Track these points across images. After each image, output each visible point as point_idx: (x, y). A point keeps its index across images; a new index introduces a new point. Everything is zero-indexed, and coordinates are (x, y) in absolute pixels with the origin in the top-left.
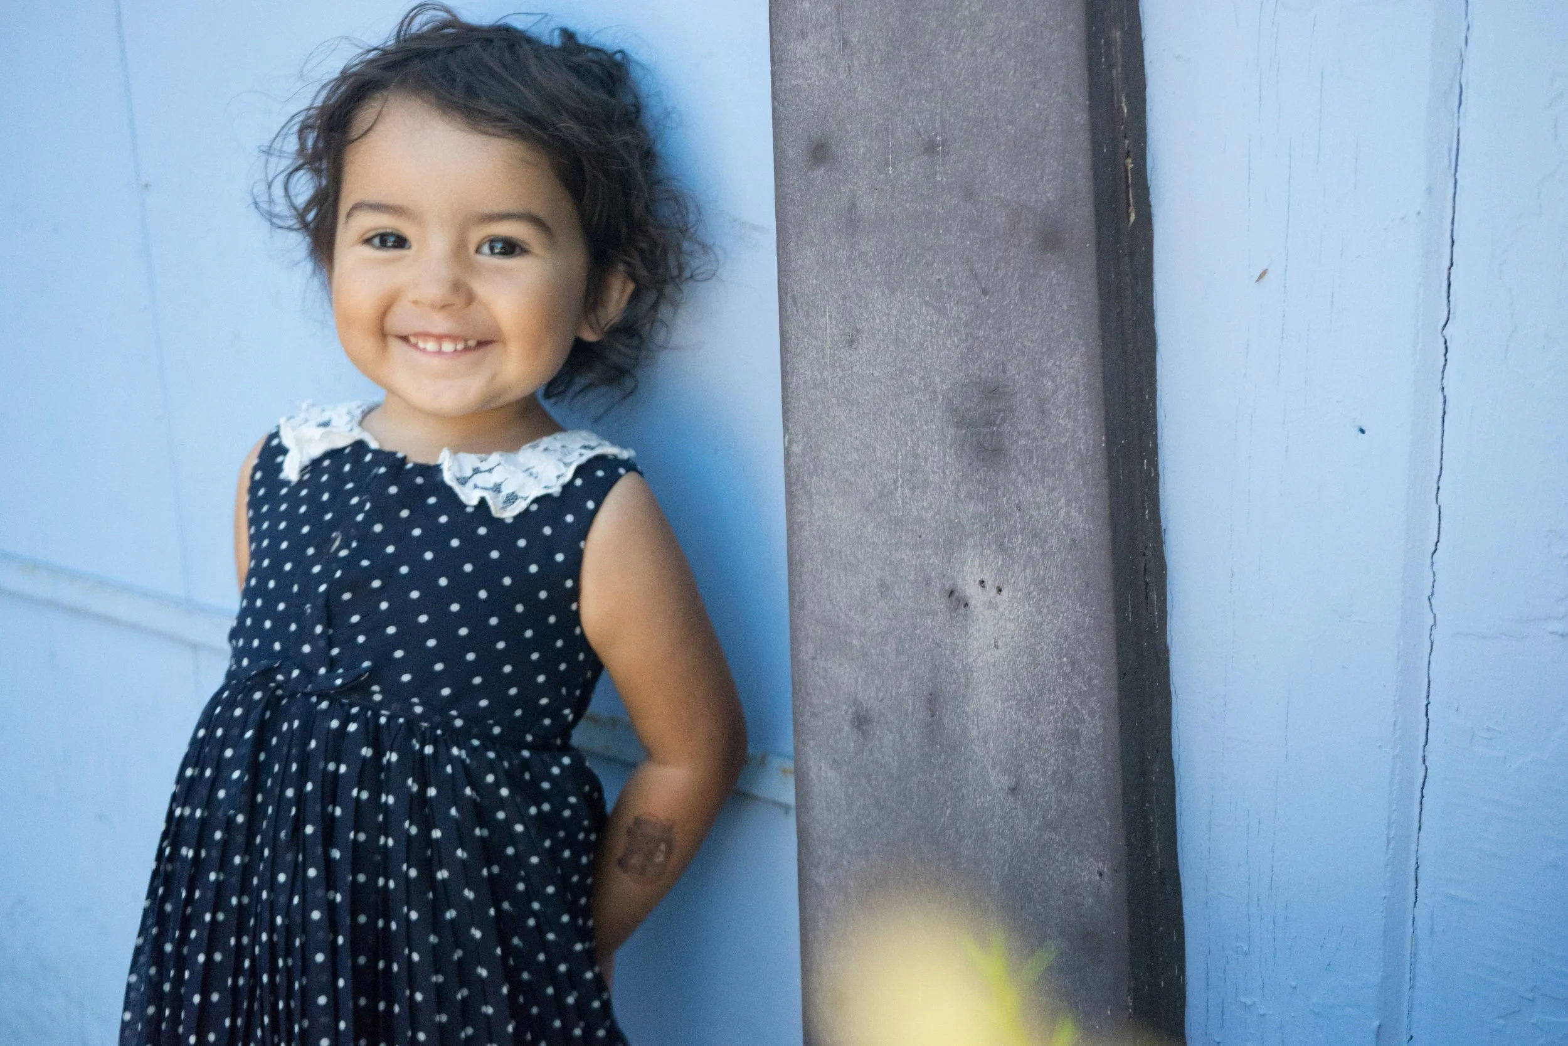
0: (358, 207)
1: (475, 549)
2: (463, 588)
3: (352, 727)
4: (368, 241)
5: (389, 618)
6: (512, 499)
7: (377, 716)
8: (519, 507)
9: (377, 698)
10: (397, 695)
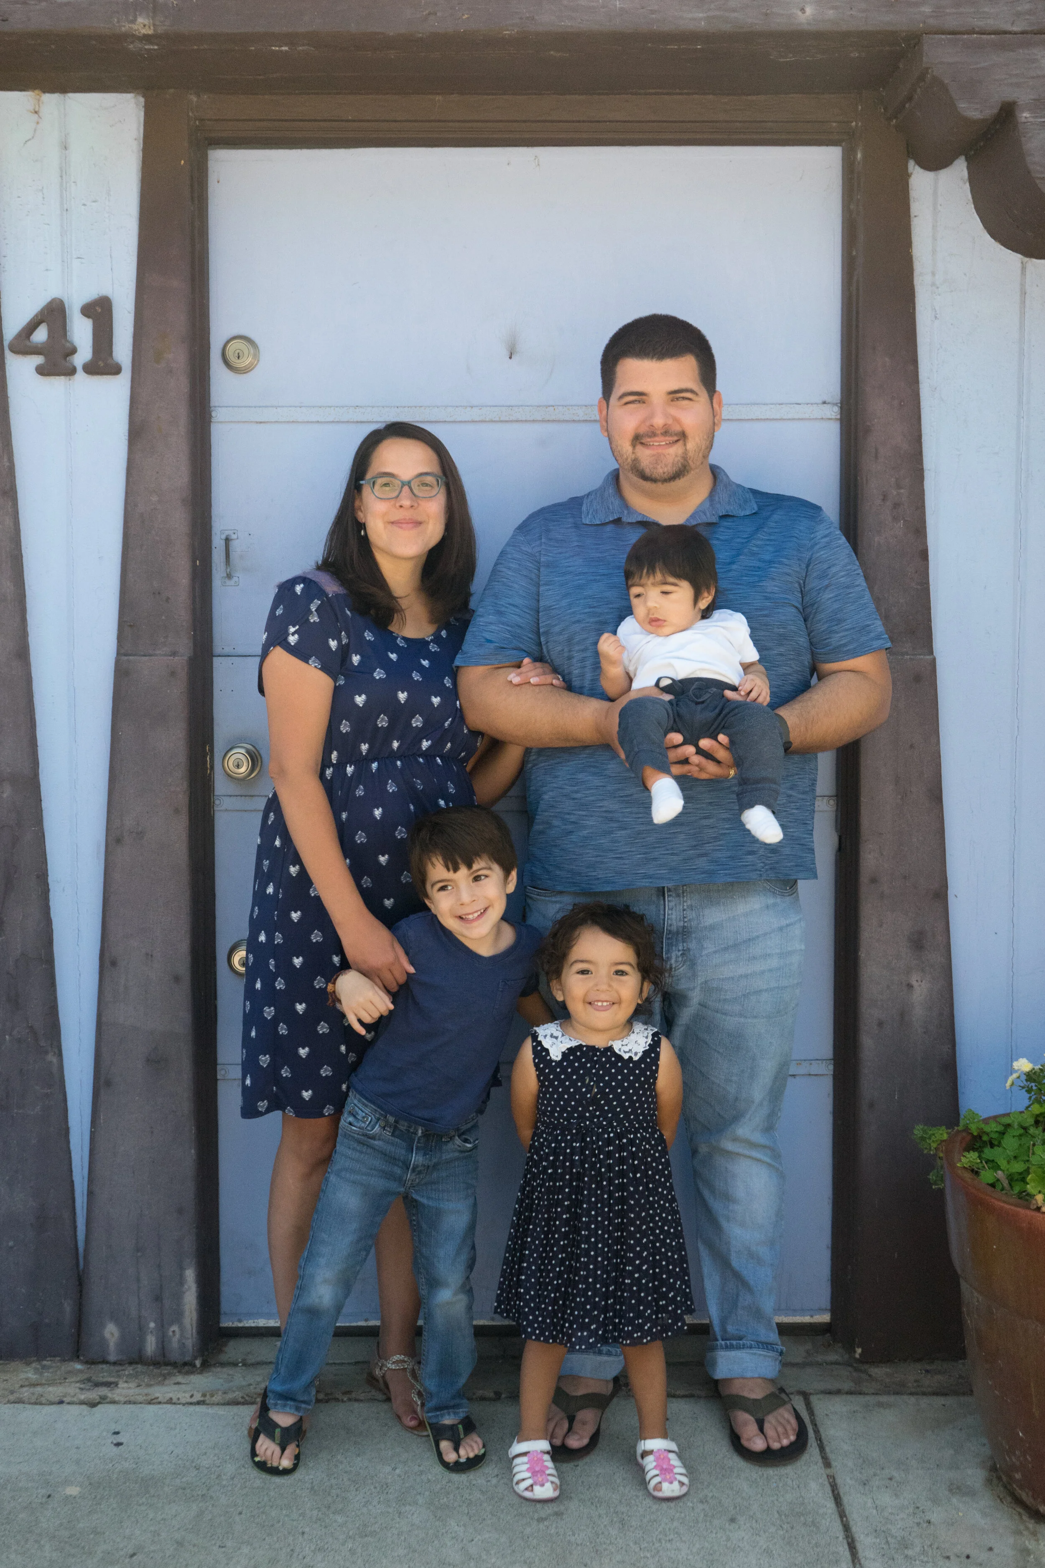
0: (576, 962)
1: (631, 1071)
2: (631, 1085)
3: (612, 1135)
4: (578, 973)
5: (622, 1094)
6: (636, 1054)
7: (617, 1130)
8: (639, 1055)
9: (615, 1124)
10: (620, 1123)
